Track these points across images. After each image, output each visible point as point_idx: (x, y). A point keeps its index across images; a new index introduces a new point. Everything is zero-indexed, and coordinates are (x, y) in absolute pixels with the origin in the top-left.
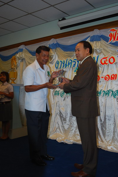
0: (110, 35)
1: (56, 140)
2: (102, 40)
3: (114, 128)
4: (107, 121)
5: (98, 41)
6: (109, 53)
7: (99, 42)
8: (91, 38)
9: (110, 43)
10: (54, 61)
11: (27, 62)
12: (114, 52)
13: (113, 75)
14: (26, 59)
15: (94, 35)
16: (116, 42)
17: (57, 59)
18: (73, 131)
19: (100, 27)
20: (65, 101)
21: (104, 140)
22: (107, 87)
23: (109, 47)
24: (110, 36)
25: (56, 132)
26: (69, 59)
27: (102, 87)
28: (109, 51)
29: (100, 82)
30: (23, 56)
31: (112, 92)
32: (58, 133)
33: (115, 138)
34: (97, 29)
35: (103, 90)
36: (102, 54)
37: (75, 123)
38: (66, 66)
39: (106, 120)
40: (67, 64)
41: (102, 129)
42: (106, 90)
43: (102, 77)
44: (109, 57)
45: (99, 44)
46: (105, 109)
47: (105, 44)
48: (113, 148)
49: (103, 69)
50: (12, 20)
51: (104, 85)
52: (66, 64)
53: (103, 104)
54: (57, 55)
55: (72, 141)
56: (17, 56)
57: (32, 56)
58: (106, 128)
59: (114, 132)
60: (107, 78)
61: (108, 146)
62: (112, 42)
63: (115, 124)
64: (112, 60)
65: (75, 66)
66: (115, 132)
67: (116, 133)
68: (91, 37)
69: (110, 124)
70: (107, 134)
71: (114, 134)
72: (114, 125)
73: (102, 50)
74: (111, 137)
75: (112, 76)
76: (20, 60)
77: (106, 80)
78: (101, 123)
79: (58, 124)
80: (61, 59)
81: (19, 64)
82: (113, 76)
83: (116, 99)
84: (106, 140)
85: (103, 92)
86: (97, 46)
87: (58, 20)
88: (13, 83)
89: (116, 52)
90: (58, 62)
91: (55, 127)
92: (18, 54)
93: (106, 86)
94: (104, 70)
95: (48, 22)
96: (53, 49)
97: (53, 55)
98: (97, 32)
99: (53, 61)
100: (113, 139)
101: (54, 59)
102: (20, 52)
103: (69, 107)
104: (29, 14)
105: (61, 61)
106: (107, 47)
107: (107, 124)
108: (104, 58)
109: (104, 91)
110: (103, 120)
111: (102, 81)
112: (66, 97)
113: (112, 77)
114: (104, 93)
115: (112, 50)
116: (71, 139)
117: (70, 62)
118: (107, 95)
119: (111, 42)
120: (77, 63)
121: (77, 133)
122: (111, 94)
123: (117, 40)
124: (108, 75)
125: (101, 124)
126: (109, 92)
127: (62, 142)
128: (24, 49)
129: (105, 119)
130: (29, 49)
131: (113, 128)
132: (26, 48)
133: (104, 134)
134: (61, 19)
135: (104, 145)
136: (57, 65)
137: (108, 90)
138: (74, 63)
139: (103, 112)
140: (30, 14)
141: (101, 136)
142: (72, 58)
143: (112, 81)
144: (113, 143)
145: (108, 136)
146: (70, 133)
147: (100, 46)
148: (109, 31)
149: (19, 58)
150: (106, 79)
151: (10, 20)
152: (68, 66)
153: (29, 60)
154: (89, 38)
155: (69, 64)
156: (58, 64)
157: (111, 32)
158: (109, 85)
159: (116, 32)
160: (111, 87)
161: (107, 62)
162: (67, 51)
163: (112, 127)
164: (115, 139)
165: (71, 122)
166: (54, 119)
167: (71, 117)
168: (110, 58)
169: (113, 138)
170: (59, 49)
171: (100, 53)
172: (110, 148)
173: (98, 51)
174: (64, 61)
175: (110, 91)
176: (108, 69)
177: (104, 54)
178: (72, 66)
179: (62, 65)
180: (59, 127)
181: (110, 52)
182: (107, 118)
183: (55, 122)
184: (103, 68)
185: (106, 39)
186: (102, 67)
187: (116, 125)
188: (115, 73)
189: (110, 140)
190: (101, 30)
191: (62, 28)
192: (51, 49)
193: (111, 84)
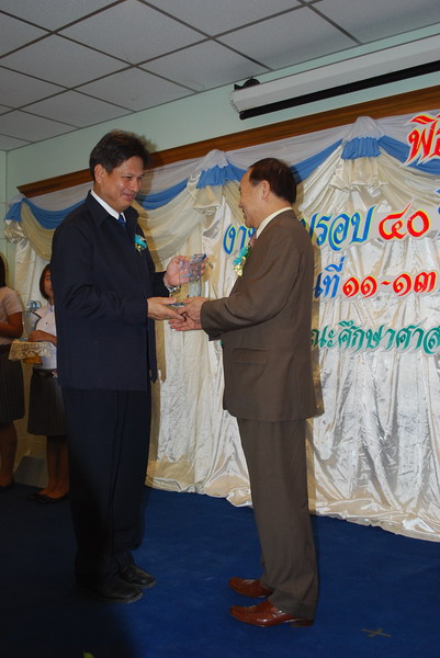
0: (410, 137)
1: (225, 499)
2: (386, 153)
3: (425, 457)
4: (402, 433)
5: (370, 156)
6: (410, 198)
7: (375, 160)
8: (345, 148)
9: (413, 165)
10: (219, 226)
12: (427, 196)
13: (424, 274)
15: (357, 138)
16: (434, 160)
17: (228, 221)
19: (376, 109)
21: (390, 498)
22: (400, 318)
23: (409, 179)
24: (411, 140)
25: (225, 473)
27: (385, 317)
28: (410, 193)
29: (378, 299)
31: (418, 333)
32: (232, 474)
33: (429, 491)
34: (368, 118)
35: (389, 326)
36: (385, 202)
39: (400, 429)
41: (385, 462)
42: (397, 328)
43: (386, 283)
44: (410, 212)
45: (373, 168)
46: (393, 391)
47: (396, 169)
48: (421, 526)
49: (386, 255)
50: (72, 89)
51: (392, 310)
53: (389, 373)
54: (228, 210)
57: (141, 209)
58: (397, 459)
59: (426, 471)
60: (401, 284)
61: (404, 518)
62: (419, 162)
63: (430, 444)
64: (418, 225)
66: (430, 471)
67: (433, 475)
68: (348, 143)
69: (411, 443)
70: (400, 478)
71: (426, 479)
72: (425, 446)
73: (386, 189)
74: (417, 488)
75: (418, 277)
77: (397, 291)
78: (380, 441)
79: (234, 445)
82: (422, 279)
83: (431, 359)
84: (397, 498)
85: (389, 334)
86: (368, 176)
87: (233, 85)
89: (432, 196)
90: (233, 229)
91: (223, 455)
93: (397, 313)
94: (390, 257)
95: (197, 92)
96: (217, 187)
97: (215, 207)
98: (366, 127)
99: (215, 226)
100: (423, 497)
101: (218, 222)
104: (132, 66)
105: (242, 228)
106: (402, 178)
107: (402, 444)
108: (390, 217)
109: (390, 330)
110: (387, 432)
111: (384, 295)
113: (420, 284)
114: (392, 338)
115: (421, 188)
118: (402, 345)
119: (415, 162)
122: (414, 339)
123: (437, 152)
124: (405, 276)
125: (383, 444)
126: (409, 333)
127: (247, 505)
129: (395, 426)
131: (421, 457)
133: (392, 479)
134: (241, 84)
135: (391, 517)
136: (229, 240)
137: (406, 325)
139: (388, 402)
140: (137, 66)
141: (379, 484)
143: (418, 297)
144: (422, 510)
145: (407, 484)
147: (376, 173)
148: (408, 123)
150: (399, 288)
151: (69, 89)
154: (340, 147)
156: (233, 237)
157: (414, 126)
158: (410, 311)
159: (433, 127)
160: (417, 316)
161: (403, 230)
163: (420, 453)
164: (429, 496)
166: (219, 425)
168: (414, 217)
169: (422, 494)
170: (235, 186)
171: (377, 200)
172: (410, 528)
173: (371, 191)
175: (412, 331)
176: (405, 254)
177: (390, 203)
180: (236, 454)
181: (413, 195)
182: (401, 424)
183: (222, 438)
184: (388, 250)
185: (396, 150)
186: (384, 249)
187: (434, 447)
188: (430, 266)
189: (411, 500)
190: (382, 121)
191: (245, 115)
192: (208, 187)
193: (417, 305)
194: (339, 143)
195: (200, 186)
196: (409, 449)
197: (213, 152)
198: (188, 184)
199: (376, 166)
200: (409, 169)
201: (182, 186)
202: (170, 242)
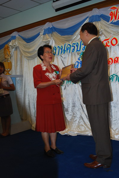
0: (110, 14)
2: (103, 20)
5: (97, 21)
6: (111, 34)
7: (99, 22)
8: (89, 19)
9: (112, 23)
11: (21, 51)
12: (116, 32)
13: (117, 57)
14: (20, 46)
15: (93, 15)
16: (118, 21)
17: (54, 45)
18: (77, 122)
19: (99, 6)
20: (65, 90)
23: (110, 27)
24: (110, 15)
26: (67, 43)
28: (110, 32)
30: (17, 44)
31: (116, 76)
34: (97, 9)
36: (103, 35)
37: (78, 113)
38: (64, 51)
39: (112, 107)
40: (66, 49)
44: (111, 38)
45: (99, 25)
47: (106, 24)
52: (64, 50)
54: (54, 41)
55: (76, 132)
56: (10, 44)
57: (26, 43)
58: (112, 116)
60: (110, 61)
61: (115, 135)
62: (113, 22)
64: (114, 42)
65: (74, 51)
68: (90, 17)
69: (116, 111)
70: (113, 122)
73: (103, 31)
76: (14, 49)
77: (109, 63)
80: (59, 45)
81: (12, 54)
82: (116, 59)
84: (112, 128)
87: (52, 1)
88: (8, 75)
90: (55, 47)
92: (10, 42)
95: (41, 4)
96: (49, 34)
97: (49, 41)
98: (96, 12)
102: (12, 40)
103: (70, 96)
105: (58, 47)
106: (108, 27)
107: (113, 111)
108: (105, 40)
112: (67, 86)
113: (116, 61)
115: (114, 30)
116: (75, 130)
117: (69, 47)
118: (111, 80)
120: (76, 47)
121: (81, 124)
122: (115, 78)
124: (111, 59)
126: (113, 76)
127: (66, 134)
128: (17, 36)
130: (23, 36)
132: (19, 35)
137: (112, 74)
138: (73, 48)
142: (70, 42)
143: (115, 65)
145: (115, 124)
146: (73, 124)
147: (100, 26)
148: (109, 9)
149: (12, 46)
152: (66, 51)
153: (24, 48)
154: (88, 19)
155: (67, 49)
156: (55, 50)
157: (111, 10)
158: (113, 69)
159: (117, 10)
160: (115, 71)
161: (109, 44)
162: (65, 35)
165: (74, 113)
167: (73, 107)
168: (113, 39)
170: (55, 33)
172: (117, 137)
174: (62, 46)
175: (114, 76)
176: (110, 52)
177: (105, 36)
178: (71, 51)
179: (60, 50)
181: (112, 33)
185: (106, 19)
188: (118, 55)
189: (117, 129)
190: (101, 9)
191: (57, 10)
192: (46, 34)
193: (115, 68)
194: (87, 17)
195: (44, 34)
196: (115, 113)
197: (47, 23)
198: (40, 34)
199: (100, 24)
200: (110, 24)
201: (38, 35)
202: (36, 53)
